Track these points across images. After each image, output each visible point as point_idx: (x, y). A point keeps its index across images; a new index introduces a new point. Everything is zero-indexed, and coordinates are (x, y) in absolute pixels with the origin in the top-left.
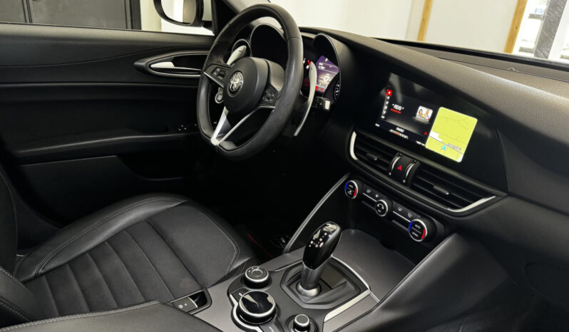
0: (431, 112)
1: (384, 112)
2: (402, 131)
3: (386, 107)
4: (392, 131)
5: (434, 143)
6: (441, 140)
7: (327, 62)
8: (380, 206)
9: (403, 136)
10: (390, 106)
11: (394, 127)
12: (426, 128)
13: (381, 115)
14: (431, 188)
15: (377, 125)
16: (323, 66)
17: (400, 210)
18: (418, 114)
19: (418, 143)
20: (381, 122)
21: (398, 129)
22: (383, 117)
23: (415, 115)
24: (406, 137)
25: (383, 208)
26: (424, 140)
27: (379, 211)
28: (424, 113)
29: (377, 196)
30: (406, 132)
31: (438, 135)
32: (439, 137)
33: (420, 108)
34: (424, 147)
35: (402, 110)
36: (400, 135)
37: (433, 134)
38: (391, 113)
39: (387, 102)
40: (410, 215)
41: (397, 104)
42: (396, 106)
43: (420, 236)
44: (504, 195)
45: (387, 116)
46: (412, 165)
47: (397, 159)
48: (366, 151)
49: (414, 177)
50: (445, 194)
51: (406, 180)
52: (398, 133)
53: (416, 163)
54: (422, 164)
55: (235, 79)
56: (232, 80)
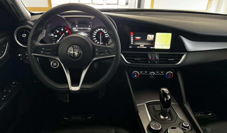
0: (153, 36)
1: (132, 41)
2: (143, 46)
3: (132, 39)
4: (138, 47)
5: (158, 46)
6: (160, 44)
7: (78, 27)
8: (152, 75)
9: (144, 47)
10: (134, 38)
11: (139, 45)
12: (153, 42)
13: (131, 42)
14: (167, 60)
15: (130, 47)
16: (76, 29)
17: (158, 72)
18: (148, 38)
19: (151, 48)
20: (132, 45)
21: (141, 46)
22: (132, 43)
23: (147, 39)
24: (145, 47)
25: (154, 75)
26: (154, 46)
27: (152, 76)
28: (150, 37)
29: (146, 72)
30: (145, 46)
31: (158, 43)
32: (159, 43)
34: (154, 48)
35: (140, 38)
36: (143, 47)
37: (156, 43)
38: (135, 40)
39: (132, 37)
40: (162, 72)
41: (137, 37)
42: (137, 38)
43: (171, 76)
44: (186, 53)
45: (133, 42)
46: (157, 56)
47: (150, 56)
48: (133, 58)
49: (159, 60)
50: (172, 60)
51: (157, 61)
52: (141, 47)
53: (157, 55)
54: (160, 54)
55: (74, 50)
56: (71, 51)
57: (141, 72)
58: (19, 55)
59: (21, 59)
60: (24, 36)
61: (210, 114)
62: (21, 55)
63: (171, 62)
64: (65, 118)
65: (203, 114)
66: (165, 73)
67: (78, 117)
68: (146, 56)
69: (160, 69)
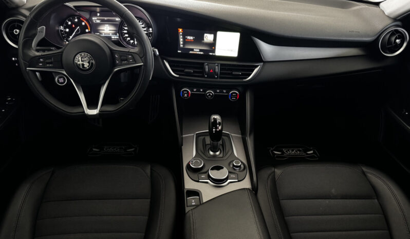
0: (213, 36)
1: (182, 43)
2: (198, 50)
3: (181, 40)
4: (191, 52)
7: (100, 16)
8: (209, 94)
9: (200, 53)
10: (184, 39)
11: (192, 50)
12: (213, 45)
13: (180, 45)
14: (231, 74)
15: (179, 51)
16: (98, 19)
17: (218, 91)
18: (205, 39)
19: (211, 54)
20: (181, 49)
21: (194, 50)
22: (182, 46)
23: (204, 40)
24: (202, 53)
25: (211, 95)
26: (214, 51)
27: (209, 97)
28: (208, 38)
29: (201, 90)
30: (201, 50)
33: (205, 35)
34: (215, 55)
35: (193, 39)
36: (198, 53)
37: (217, 47)
38: (185, 42)
39: (181, 37)
40: (225, 91)
41: (189, 36)
42: (189, 38)
43: (236, 98)
44: (262, 64)
45: (184, 44)
46: (217, 67)
47: (207, 67)
48: (183, 69)
49: (220, 72)
50: (239, 74)
51: (217, 75)
52: (196, 53)
53: (218, 65)
54: (222, 65)
55: (83, 59)
56: (79, 61)
57: (195, 90)
58: (13, 59)
59: (17, 65)
60: (16, 32)
61: (312, 152)
62: (16, 59)
63: (237, 77)
64: (94, 149)
65: (300, 151)
66: (228, 92)
67: (114, 148)
68: (202, 66)
69: (221, 87)
